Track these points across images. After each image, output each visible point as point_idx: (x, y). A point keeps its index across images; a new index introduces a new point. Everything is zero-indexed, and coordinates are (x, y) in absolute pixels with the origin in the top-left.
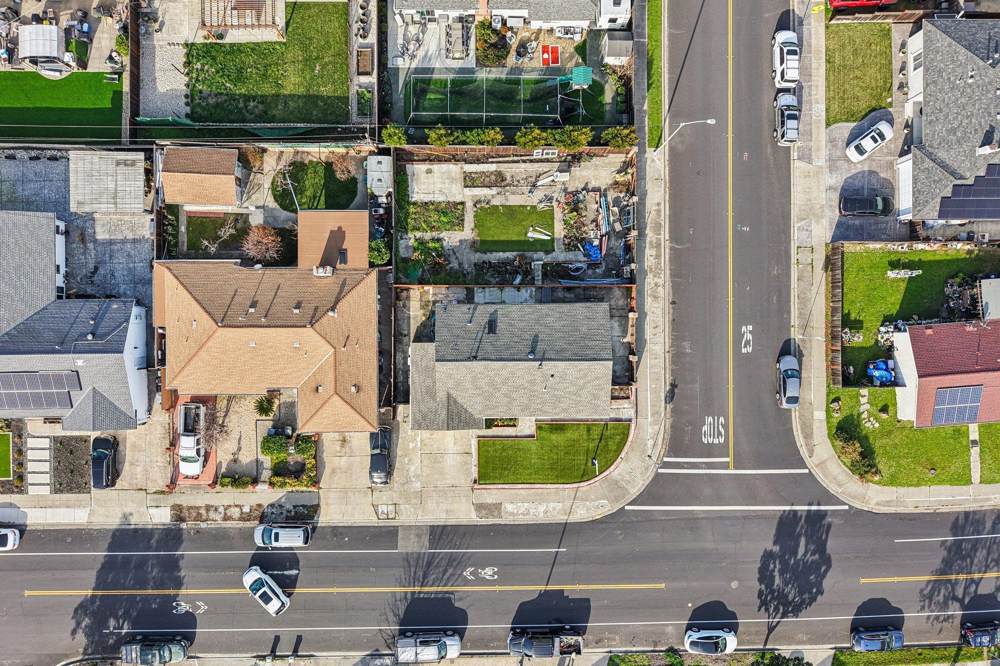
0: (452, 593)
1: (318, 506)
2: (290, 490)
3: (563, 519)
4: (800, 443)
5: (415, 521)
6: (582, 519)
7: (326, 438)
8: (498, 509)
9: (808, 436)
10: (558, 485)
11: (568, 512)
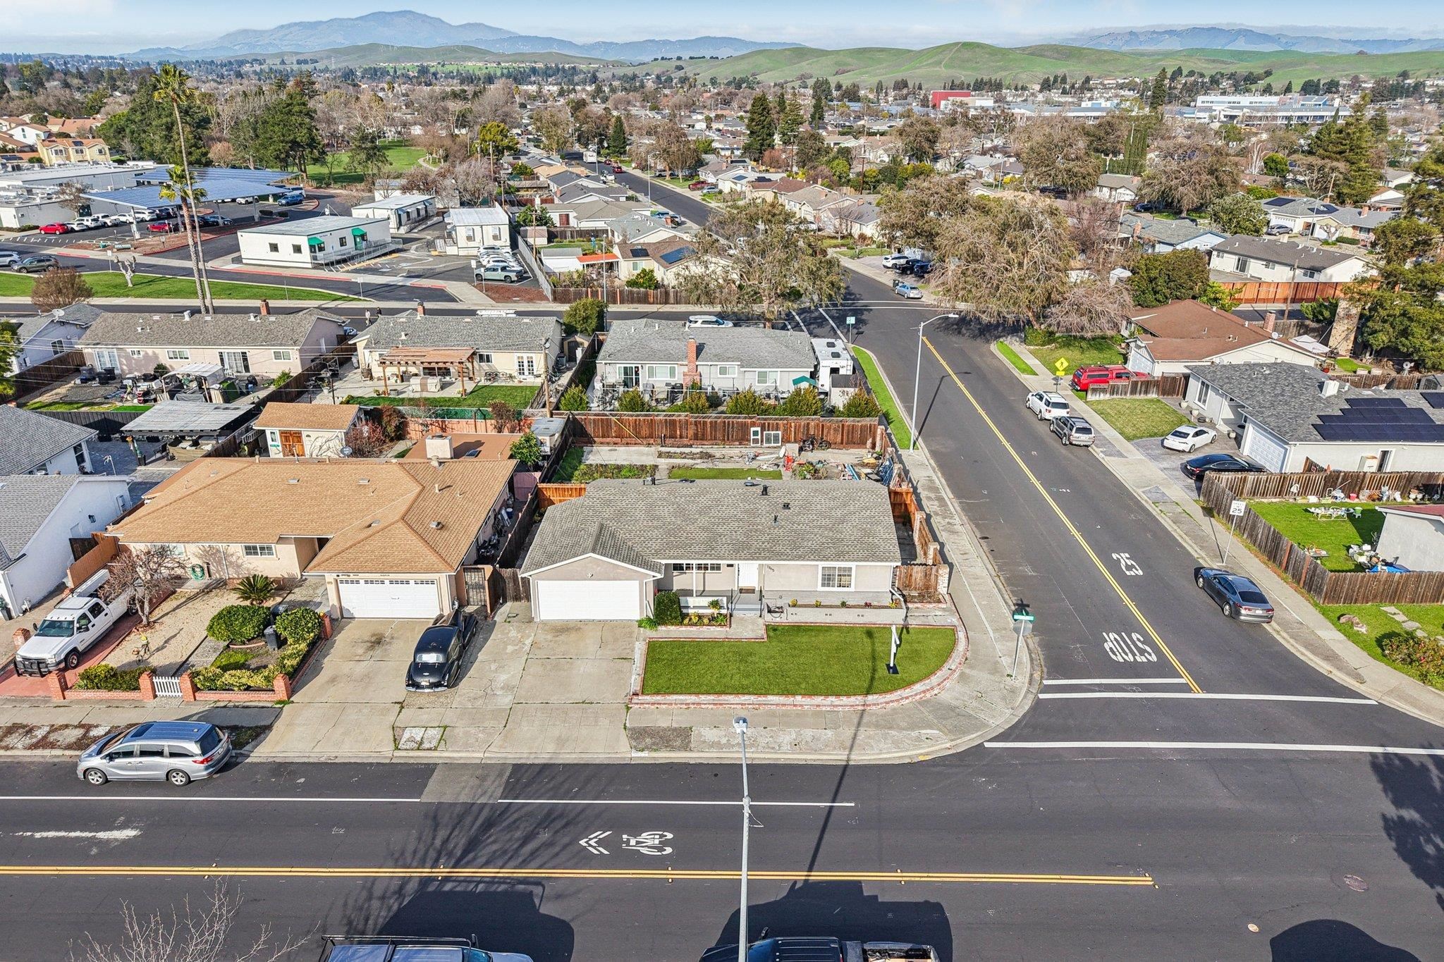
0: (538, 882)
1: (269, 728)
2: (222, 704)
3: (839, 757)
4: (1323, 667)
5: (481, 755)
6: (886, 759)
7: (342, 641)
8: (682, 736)
9: (1331, 657)
10: (818, 700)
11: (848, 744)
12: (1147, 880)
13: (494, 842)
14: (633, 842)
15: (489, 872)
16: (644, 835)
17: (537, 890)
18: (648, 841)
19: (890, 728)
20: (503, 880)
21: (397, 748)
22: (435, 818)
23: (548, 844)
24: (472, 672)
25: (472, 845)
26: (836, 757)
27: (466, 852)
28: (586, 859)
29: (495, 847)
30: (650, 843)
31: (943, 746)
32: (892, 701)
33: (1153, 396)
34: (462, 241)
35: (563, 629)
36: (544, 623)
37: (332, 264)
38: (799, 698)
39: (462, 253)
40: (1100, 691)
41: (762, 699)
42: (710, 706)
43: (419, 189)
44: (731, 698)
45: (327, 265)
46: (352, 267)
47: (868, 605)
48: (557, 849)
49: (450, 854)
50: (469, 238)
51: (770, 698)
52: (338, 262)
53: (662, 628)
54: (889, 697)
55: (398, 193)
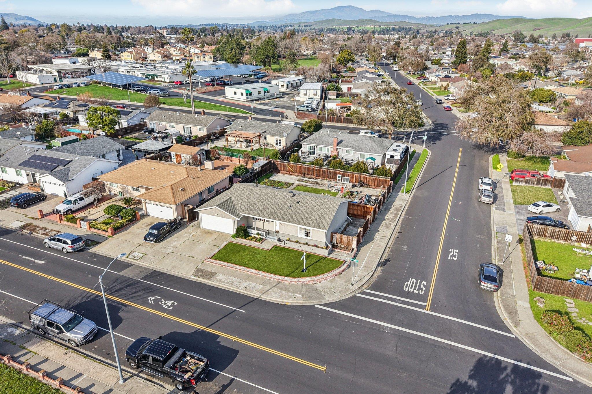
0: (126, 305)
1: (100, 243)
2: (95, 233)
3: (257, 295)
4: (503, 316)
5: (148, 265)
6: (273, 300)
7: (142, 222)
8: (212, 275)
9: (512, 313)
10: (267, 274)
11: (264, 292)
12: (323, 369)
13: (126, 291)
14: (163, 302)
15: (116, 299)
16: (169, 301)
17: (123, 308)
18: (167, 304)
19: (284, 290)
20: (118, 302)
21: (127, 257)
22: (117, 279)
23: (139, 296)
24: (168, 240)
25: (119, 290)
26: (255, 295)
27: (115, 291)
28: (146, 303)
29: (124, 292)
31: (299, 302)
32: (293, 281)
34: (302, 95)
35: (208, 232)
36: (203, 229)
37: (253, 101)
38: (261, 272)
39: (302, 100)
40: (384, 299)
41: (248, 269)
42: (229, 268)
43: (302, 75)
44: (238, 267)
45: (251, 101)
46: (259, 102)
47: (316, 246)
48: (140, 298)
49: (110, 291)
50: (305, 94)
51: (251, 269)
52: (256, 100)
53: (238, 239)
54: (294, 279)
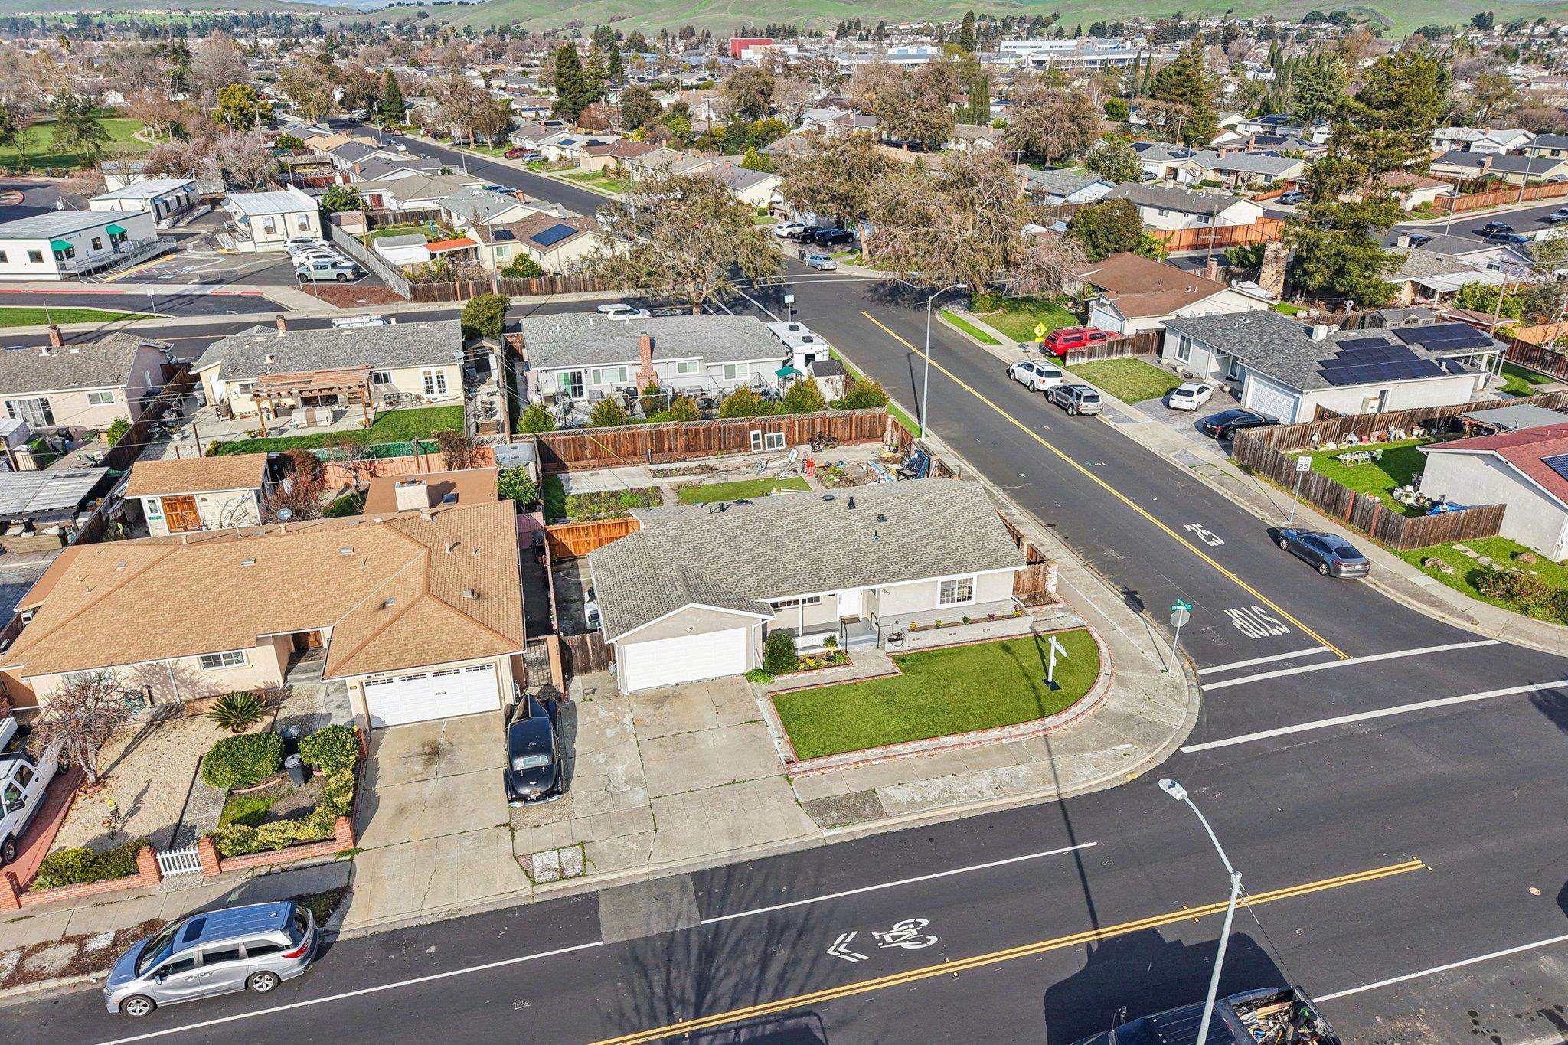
0: (808, 1012)
1: (346, 890)
2: (264, 871)
3: (1049, 794)
4: (1435, 614)
5: (645, 870)
6: (1095, 786)
7: (386, 756)
8: (866, 803)
9: (1435, 603)
10: (994, 733)
11: (1051, 776)
12: (1416, 865)
13: (727, 974)
14: (888, 938)
15: (742, 1013)
16: (896, 927)
17: (813, 1022)
18: (904, 933)
19: (1082, 750)
20: (766, 1020)
21: (535, 883)
22: (636, 960)
23: (794, 963)
24: (578, 770)
25: (703, 984)
26: (1045, 793)
27: (701, 995)
28: (846, 973)
29: (731, 981)
30: (908, 935)
31: (1144, 760)
32: (1070, 721)
33: (1128, 355)
34: (259, 235)
35: (660, 698)
36: (635, 695)
37: (89, 273)
38: (973, 734)
39: (261, 249)
40: (1257, 673)
41: (934, 742)
42: (882, 761)
43: (169, 172)
44: (901, 748)
45: (82, 274)
46: (117, 276)
47: (990, 617)
48: (807, 966)
49: (683, 1002)
50: (269, 230)
51: (943, 739)
52: (97, 270)
53: (778, 678)
54: (1066, 716)
55: (141, 178)
